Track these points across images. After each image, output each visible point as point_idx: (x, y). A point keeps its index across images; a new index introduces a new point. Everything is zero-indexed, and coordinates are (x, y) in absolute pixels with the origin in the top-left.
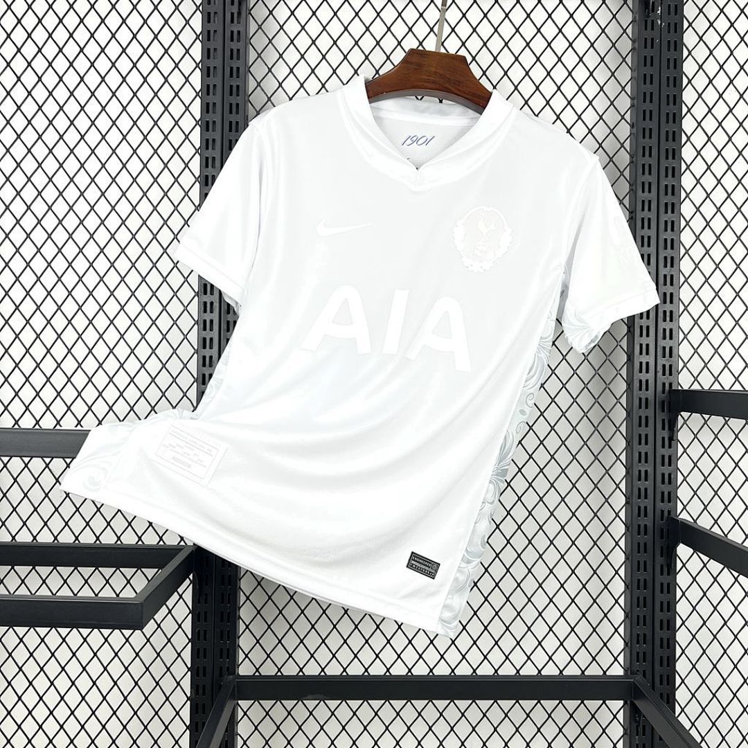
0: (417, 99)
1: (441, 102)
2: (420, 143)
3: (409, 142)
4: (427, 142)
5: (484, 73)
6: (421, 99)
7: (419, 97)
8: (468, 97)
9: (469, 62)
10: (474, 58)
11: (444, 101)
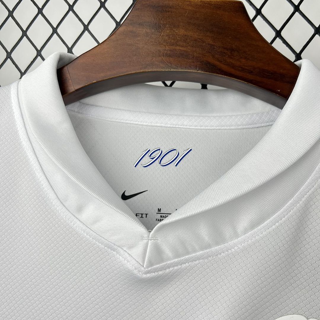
0: (166, 85)
1: (204, 87)
2: (164, 162)
3: (147, 160)
4: (178, 160)
5: (278, 34)
6: (171, 85)
7: (168, 83)
8: (250, 77)
9: (251, 18)
10: (259, 12)
11: (209, 86)
